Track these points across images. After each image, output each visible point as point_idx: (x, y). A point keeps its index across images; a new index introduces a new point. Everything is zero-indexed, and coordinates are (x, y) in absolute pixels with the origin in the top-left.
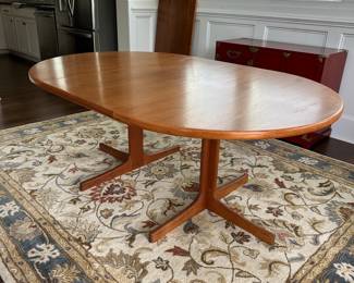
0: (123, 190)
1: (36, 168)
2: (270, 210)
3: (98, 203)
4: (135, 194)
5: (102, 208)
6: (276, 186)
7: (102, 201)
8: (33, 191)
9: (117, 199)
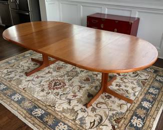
0: (60, 84)
1: (21, 78)
2: (117, 85)
3: (52, 90)
4: (66, 85)
5: (54, 92)
6: (117, 75)
7: (54, 89)
8: (24, 88)
9: (59, 88)
